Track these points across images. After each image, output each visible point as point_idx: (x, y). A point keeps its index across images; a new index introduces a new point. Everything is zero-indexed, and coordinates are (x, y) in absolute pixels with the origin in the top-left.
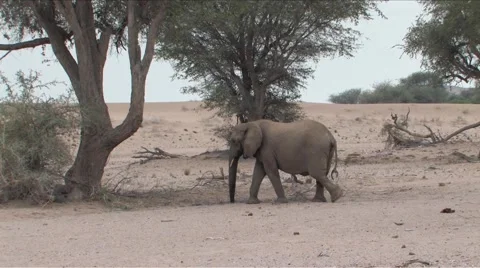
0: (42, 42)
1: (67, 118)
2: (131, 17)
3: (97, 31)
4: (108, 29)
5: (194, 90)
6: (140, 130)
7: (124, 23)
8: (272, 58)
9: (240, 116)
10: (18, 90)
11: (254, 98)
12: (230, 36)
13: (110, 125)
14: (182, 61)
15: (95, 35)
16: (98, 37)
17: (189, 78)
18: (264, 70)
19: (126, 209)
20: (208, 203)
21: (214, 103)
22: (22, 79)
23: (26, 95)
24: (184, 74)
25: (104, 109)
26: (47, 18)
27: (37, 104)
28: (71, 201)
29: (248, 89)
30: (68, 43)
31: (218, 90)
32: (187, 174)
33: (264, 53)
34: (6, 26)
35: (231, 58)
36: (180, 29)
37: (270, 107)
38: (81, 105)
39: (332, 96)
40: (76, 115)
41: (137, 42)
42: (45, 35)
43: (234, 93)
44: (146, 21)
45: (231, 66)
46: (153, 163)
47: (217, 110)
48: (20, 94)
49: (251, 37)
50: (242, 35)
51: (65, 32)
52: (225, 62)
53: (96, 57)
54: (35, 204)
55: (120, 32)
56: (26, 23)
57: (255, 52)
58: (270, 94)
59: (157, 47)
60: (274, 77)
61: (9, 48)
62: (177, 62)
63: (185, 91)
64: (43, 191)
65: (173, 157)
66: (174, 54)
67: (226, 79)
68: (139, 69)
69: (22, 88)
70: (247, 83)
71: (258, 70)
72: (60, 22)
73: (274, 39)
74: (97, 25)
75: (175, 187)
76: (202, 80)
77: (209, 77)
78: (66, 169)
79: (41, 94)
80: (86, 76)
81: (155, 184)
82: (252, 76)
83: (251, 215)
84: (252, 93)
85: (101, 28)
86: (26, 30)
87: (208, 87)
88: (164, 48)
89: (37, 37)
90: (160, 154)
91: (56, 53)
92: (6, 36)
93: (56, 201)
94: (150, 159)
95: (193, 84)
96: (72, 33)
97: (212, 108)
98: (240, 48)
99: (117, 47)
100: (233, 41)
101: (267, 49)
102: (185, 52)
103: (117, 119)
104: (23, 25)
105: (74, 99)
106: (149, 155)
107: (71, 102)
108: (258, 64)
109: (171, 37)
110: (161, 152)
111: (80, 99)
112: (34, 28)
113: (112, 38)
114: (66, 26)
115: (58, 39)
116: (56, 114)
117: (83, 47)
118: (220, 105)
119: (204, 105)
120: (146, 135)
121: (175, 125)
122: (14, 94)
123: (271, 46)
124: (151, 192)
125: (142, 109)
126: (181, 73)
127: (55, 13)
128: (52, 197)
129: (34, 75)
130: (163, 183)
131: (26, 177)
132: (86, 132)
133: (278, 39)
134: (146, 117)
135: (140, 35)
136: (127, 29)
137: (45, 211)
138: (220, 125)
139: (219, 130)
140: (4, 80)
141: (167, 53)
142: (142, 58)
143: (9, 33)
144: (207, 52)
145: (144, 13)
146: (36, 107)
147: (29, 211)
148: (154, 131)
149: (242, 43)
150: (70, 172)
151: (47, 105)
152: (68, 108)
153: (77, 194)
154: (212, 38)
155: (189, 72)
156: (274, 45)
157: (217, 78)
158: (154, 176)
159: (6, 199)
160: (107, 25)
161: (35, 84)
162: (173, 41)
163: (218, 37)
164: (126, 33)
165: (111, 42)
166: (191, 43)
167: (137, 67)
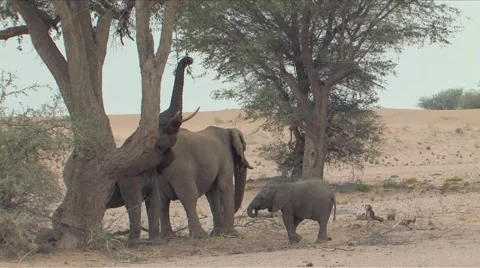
0: (17, 31)
1: (54, 136)
3: (93, 15)
4: (108, 12)
5: (230, 94)
7: (131, 2)
8: (337, 48)
9: (294, 129)
11: (313, 104)
12: (278, 18)
13: (113, 144)
14: (212, 55)
15: (90, 21)
16: (95, 23)
17: (223, 78)
18: (326, 65)
19: (137, 260)
20: (250, 249)
21: (257, 112)
24: (216, 73)
25: (104, 122)
27: (11, 118)
28: (62, 251)
29: (305, 90)
30: (53, 33)
31: (263, 94)
33: (326, 41)
35: (279, 48)
37: (336, 117)
38: (72, 118)
39: (422, 99)
40: (66, 131)
41: (148, 29)
42: (21, 22)
43: (286, 97)
45: (281, 60)
47: (262, 121)
49: (307, 20)
50: (294, 16)
51: (50, 18)
52: (272, 55)
53: (92, 49)
54: (12, 256)
55: (125, 15)
57: (313, 40)
58: (336, 97)
59: (177, 35)
60: (342, 73)
62: (205, 56)
63: (217, 96)
64: (22, 238)
67: (274, 78)
68: (152, 67)
70: (303, 84)
71: (317, 65)
72: (42, 4)
73: (340, 21)
74: (93, 7)
76: (240, 80)
77: (250, 76)
78: (54, 207)
82: (310, 73)
83: (310, 265)
84: (311, 97)
85: (100, 11)
87: (249, 90)
88: (187, 37)
89: (11, 25)
91: (36, 47)
93: (40, 251)
95: (229, 86)
96: (58, 19)
97: (256, 118)
98: (292, 35)
99: (121, 36)
100: (283, 25)
101: (330, 36)
102: (217, 42)
105: (63, 111)
107: (58, 115)
108: (319, 57)
109: (200, 20)
111: (71, 108)
112: (6, 14)
113: (115, 24)
114: (50, 9)
115: (39, 27)
116: (38, 131)
117: (74, 38)
118: (265, 115)
119: (244, 114)
123: (336, 31)
126: (210, 70)
128: (35, 246)
129: (7, 77)
132: (81, 155)
133: (345, 21)
135: (152, 19)
136: (133, 11)
138: (267, 143)
139: (266, 149)
142: (155, 51)
144: (247, 42)
146: (10, 122)
149: (295, 29)
150: (60, 211)
151: (24, 122)
152: (54, 122)
153: (69, 241)
154: (254, 21)
155: (223, 70)
156: (339, 29)
157: (262, 77)
160: (107, 6)
162: (199, 26)
163: (261, 19)
164: (133, 17)
165: (112, 30)
166: (224, 29)
167: (149, 63)
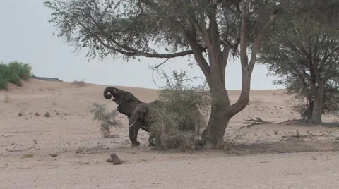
0: (188, 53)
1: (203, 99)
2: (242, 38)
3: (221, 46)
4: (228, 45)
5: (281, 82)
6: (247, 106)
7: (238, 41)
8: (329, 63)
9: (309, 98)
10: (173, 82)
11: (317, 88)
12: (303, 49)
13: (229, 104)
14: (273, 65)
15: (220, 49)
16: (222, 50)
17: (278, 75)
18: (324, 70)
19: (238, 154)
20: (288, 152)
21: (292, 91)
22: (176, 75)
23: (178, 85)
24: (275, 73)
25: (225, 94)
26: (191, 38)
27: (185, 91)
28: (206, 149)
29: (314, 82)
30: (204, 54)
31: (295, 82)
32: (276, 133)
33: (324, 60)
34: (167, 43)
35: (303, 63)
36: (272, 45)
37: (328, 93)
38: (211, 91)
40: (208, 97)
41: (246, 53)
42: (190, 49)
43: (305, 84)
44: (252, 40)
45: (304, 67)
46: (255, 127)
47: (295, 95)
48: (175, 84)
49: (316, 51)
50: (310, 49)
51: (202, 47)
52: (300, 65)
53: (221, 62)
54: (183, 151)
55: (235, 47)
56: (178, 41)
57: (318, 60)
58: (328, 85)
60: (331, 74)
61: (168, 56)
62: (270, 65)
63: (275, 83)
64: (188, 144)
65: (267, 123)
66: (268, 61)
67: (301, 76)
68: (247, 70)
69: (176, 81)
70: (313, 78)
71: (320, 70)
72: (199, 41)
73: (330, 51)
74: (222, 43)
75: (268, 142)
76: (285, 76)
77: (289, 74)
78: (202, 130)
79: (187, 85)
80: (215, 73)
81: (256, 139)
82: (316, 74)
83: (315, 159)
84: (317, 85)
85: (225, 45)
86: (179, 46)
87: (289, 81)
88: (262, 57)
89: (185, 50)
90: (259, 122)
91: (197, 60)
92: (166, 49)
93: (196, 149)
94: (253, 124)
95: (280, 79)
96: (206, 48)
97: (292, 93)
98: (309, 56)
99: (234, 56)
100: (305, 52)
101: (326, 58)
102: (275, 59)
103: (234, 100)
104: (176, 43)
105: (207, 88)
106: (253, 122)
107: (205, 89)
108: (321, 67)
109: (266, 50)
110: (260, 120)
111: (211, 87)
112: (183, 45)
113: (231, 51)
114: (203, 43)
115: (198, 51)
116: (196, 97)
117: (213, 56)
118: (296, 92)
119: (287, 91)
120: (251, 110)
121: (269, 103)
122: (171, 84)
123: (328, 56)
124: (253, 145)
125: (248, 94)
126: (272, 72)
127: (196, 35)
128: (194, 147)
129: (183, 73)
130: (261, 139)
131: (179, 135)
132: (215, 107)
133: (333, 51)
134: (251, 98)
135: (247, 49)
136: (239, 45)
137: (189, 156)
138: (296, 104)
139: (296, 107)
140: (165, 76)
141: (264, 60)
142: (249, 63)
143: (168, 48)
144: (288, 60)
145: (250, 36)
146: (185, 92)
147: (180, 155)
148: (256, 107)
149: (310, 54)
150: (205, 132)
151: (191, 91)
152: (204, 93)
153: (209, 145)
154: (292, 50)
155: (278, 71)
156: (330, 55)
157: (295, 75)
158: (255, 135)
159: (166, 148)
160: (228, 43)
161: (184, 78)
162: (268, 52)
163: (296, 50)
164: (239, 48)
165: (230, 53)
166: (279, 54)
167: (246, 68)
